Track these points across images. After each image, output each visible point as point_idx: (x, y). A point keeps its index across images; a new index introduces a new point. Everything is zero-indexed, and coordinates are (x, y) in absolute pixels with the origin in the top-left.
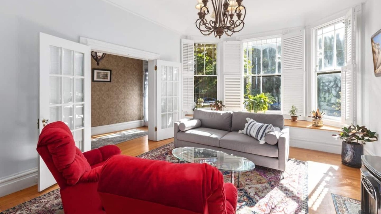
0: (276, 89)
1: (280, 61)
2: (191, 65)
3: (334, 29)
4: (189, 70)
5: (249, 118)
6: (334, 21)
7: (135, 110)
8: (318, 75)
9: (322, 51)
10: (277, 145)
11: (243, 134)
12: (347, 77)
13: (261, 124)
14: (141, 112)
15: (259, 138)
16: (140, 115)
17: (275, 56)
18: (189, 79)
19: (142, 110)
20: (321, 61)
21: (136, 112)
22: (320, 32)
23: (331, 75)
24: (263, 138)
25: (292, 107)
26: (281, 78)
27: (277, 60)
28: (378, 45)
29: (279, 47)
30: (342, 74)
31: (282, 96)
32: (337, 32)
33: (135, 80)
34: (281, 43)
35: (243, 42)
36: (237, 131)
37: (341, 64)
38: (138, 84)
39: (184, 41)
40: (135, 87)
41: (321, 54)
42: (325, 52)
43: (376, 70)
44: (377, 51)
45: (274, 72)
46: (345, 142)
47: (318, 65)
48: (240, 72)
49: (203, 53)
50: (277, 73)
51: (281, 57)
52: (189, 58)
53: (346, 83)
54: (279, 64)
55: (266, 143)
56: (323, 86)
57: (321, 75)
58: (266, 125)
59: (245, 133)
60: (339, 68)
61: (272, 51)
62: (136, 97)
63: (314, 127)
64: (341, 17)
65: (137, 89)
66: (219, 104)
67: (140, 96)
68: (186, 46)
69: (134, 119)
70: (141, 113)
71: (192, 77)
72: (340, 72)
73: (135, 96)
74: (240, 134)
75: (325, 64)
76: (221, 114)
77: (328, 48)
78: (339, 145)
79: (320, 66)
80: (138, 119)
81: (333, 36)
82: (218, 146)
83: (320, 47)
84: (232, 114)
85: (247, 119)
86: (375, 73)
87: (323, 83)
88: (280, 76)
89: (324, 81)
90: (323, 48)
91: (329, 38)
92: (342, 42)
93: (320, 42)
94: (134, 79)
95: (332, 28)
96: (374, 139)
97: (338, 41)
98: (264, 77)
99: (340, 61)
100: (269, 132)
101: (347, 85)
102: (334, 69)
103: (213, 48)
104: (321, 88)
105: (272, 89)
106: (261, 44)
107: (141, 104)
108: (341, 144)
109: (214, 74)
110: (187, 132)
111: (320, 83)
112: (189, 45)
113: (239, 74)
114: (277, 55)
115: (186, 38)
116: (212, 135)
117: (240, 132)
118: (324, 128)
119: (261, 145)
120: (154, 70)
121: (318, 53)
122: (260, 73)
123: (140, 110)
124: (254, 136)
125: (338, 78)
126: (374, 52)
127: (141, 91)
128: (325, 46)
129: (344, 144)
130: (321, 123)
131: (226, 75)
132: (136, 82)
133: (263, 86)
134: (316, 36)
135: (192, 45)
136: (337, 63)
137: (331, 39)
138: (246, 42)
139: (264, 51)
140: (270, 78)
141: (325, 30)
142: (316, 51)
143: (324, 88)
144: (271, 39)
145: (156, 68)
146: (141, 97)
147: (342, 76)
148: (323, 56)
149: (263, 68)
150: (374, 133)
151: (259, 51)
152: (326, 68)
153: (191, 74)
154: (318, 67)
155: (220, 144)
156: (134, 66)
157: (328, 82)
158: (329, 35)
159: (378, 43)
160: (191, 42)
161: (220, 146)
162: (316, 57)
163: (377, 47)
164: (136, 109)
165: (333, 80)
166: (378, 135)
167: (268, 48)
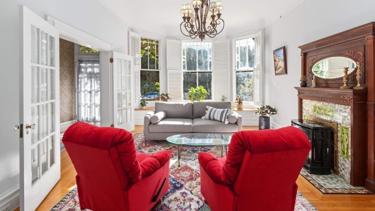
0: (208, 82)
1: (211, 60)
2: (138, 59)
3: (246, 42)
4: (136, 63)
5: (208, 106)
6: (247, 37)
7: (65, 109)
8: (237, 73)
9: (239, 56)
10: (236, 123)
11: (206, 119)
12: (258, 75)
13: (222, 110)
14: (72, 111)
15: (223, 121)
16: (72, 114)
17: (207, 57)
18: (136, 73)
19: (74, 107)
20: (238, 63)
21: (67, 112)
22: (237, 42)
23: (246, 73)
24: (226, 120)
25: (223, 96)
26: (212, 74)
27: (209, 60)
28: (279, 56)
29: (210, 50)
30: (254, 73)
31: (213, 88)
32: (249, 44)
33: (65, 72)
34: (211, 46)
35: (182, 42)
36: (200, 117)
37: (251, 66)
38: (69, 77)
39: (132, 34)
40: (66, 81)
41: (238, 58)
42: (241, 57)
43: (276, 71)
44: (277, 60)
45: (207, 69)
46: (261, 117)
47: (236, 65)
48: (181, 68)
49: (147, 48)
50: (209, 70)
51: (211, 57)
52: (136, 52)
53: (257, 79)
54: (210, 62)
55: (229, 123)
56: (240, 81)
57: (238, 73)
58: (226, 110)
59: (208, 118)
60: (251, 69)
61: (205, 52)
62: (67, 93)
63: (239, 110)
64: (252, 34)
65: (68, 83)
66: (165, 97)
67: (72, 91)
68: (134, 39)
69: (65, 120)
70: (73, 113)
71: (139, 71)
72: (252, 71)
73: (65, 92)
74: (204, 119)
75: (241, 65)
76: (184, 105)
77: (243, 55)
78: (257, 120)
79: (238, 67)
80: (69, 119)
81: (246, 46)
82: (192, 131)
83: (238, 53)
84: (193, 104)
85: (207, 107)
86: (275, 73)
87: (240, 78)
88: (211, 72)
89: (241, 77)
90: (239, 53)
91: (243, 47)
92: (252, 52)
93: (238, 49)
94: (65, 70)
95: (245, 41)
96: (275, 112)
97: (249, 50)
98: (199, 73)
99: (250, 64)
100: (230, 115)
101: (258, 80)
102: (247, 69)
103: (156, 44)
104: (239, 82)
105: (206, 83)
106: (197, 46)
107: (73, 101)
108: (258, 119)
109: (157, 69)
110: (159, 124)
111: (238, 79)
112: (137, 39)
113: (179, 70)
114: (209, 56)
115: (132, 30)
116: (184, 123)
117: (203, 118)
118: (244, 109)
119: (226, 124)
120: (110, 63)
121: (237, 57)
122: (196, 69)
123: (72, 109)
124: (219, 119)
125: (250, 75)
126: (275, 61)
127: (73, 86)
128: (241, 53)
129: (260, 117)
130: (242, 107)
131: (169, 70)
132: (67, 75)
133: (199, 80)
134: (235, 44)
135: (138, 39)
136: (249, 65)
137: (245, 48)
138: (184, 42)
139: (200, 52)
140: (204, 74)
141: (241, 41)
142: (235, 56)
143: (241, 82)
144: (197, 42)
145: (112, 60)
146: (72, 94)
147: (254, 74)
148: (239, 60)
149: (198, 66)
150: (275, 109)
151: (195, 51)
152: (242, 68)
153: (138, 68)
154: (236, 67)
155: (194, 129)
156: (65, 55)
157: (243, 78)
158: (244, 45)
159: (278, 56)
160: (138, 36)
161: (194, 132)
162: (235, 60)
163: (277, 57)
164: (67, 107)
165: (246, 76)
166: (277, 110)
167: (202, 50)
